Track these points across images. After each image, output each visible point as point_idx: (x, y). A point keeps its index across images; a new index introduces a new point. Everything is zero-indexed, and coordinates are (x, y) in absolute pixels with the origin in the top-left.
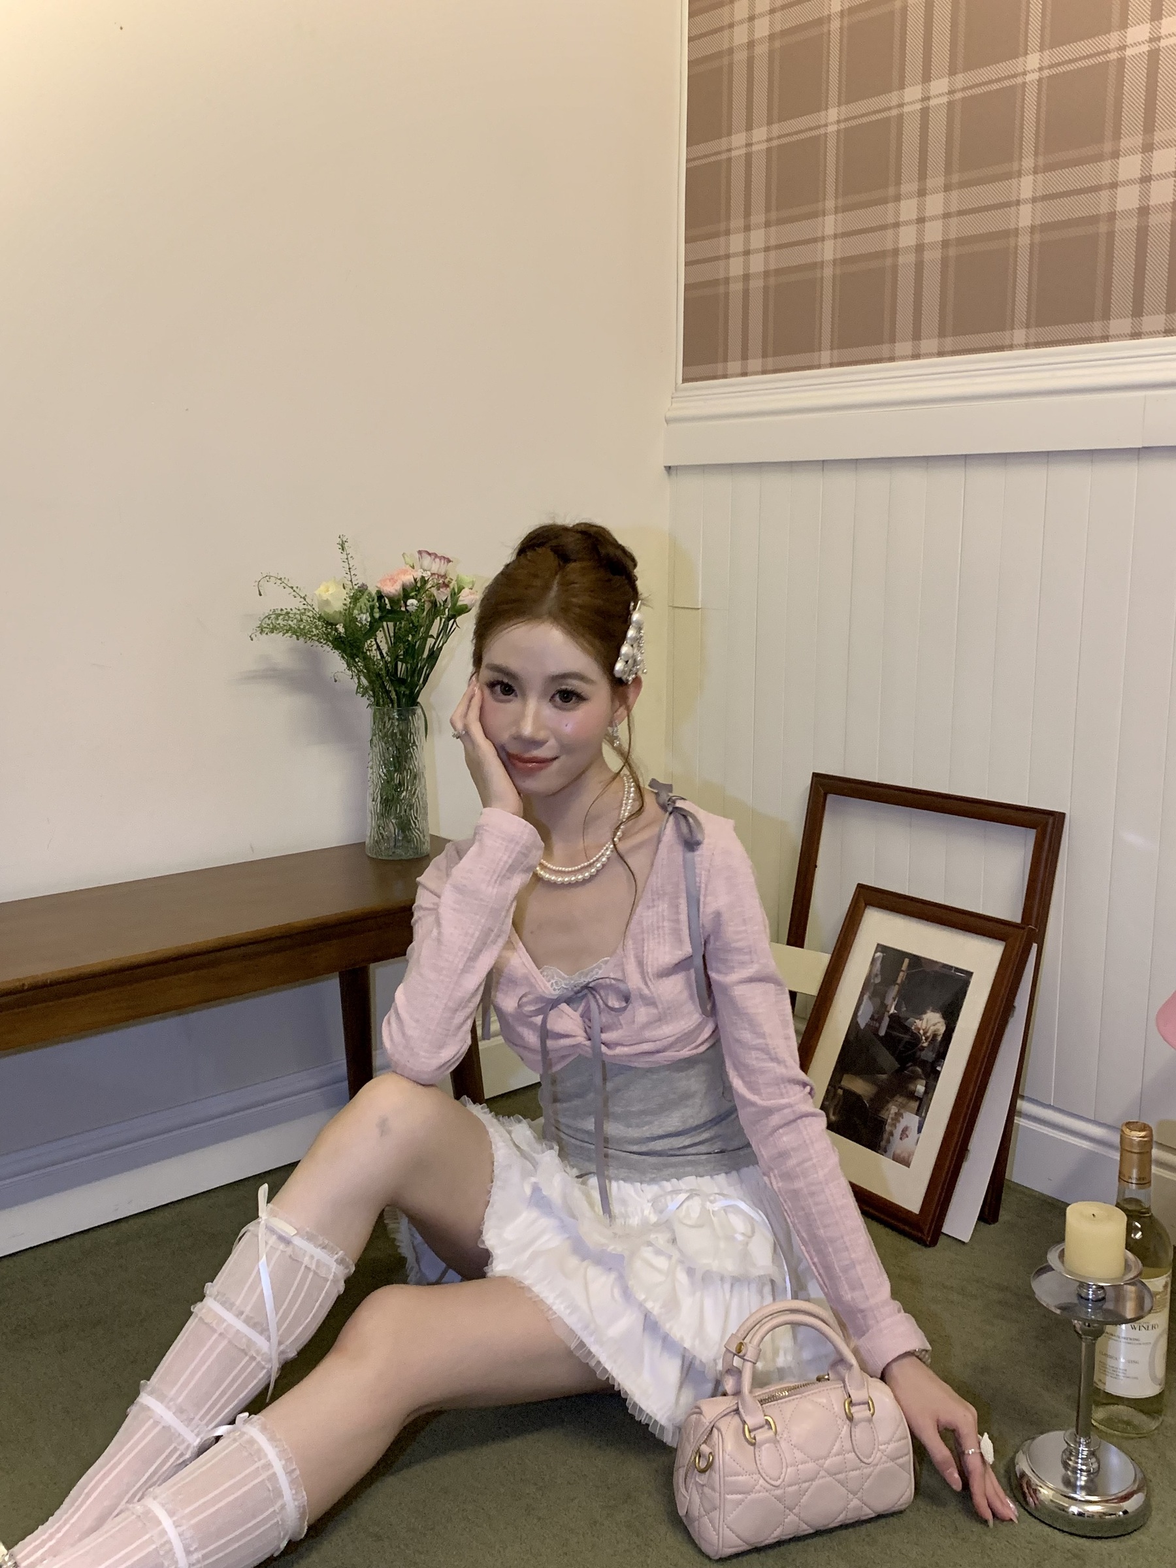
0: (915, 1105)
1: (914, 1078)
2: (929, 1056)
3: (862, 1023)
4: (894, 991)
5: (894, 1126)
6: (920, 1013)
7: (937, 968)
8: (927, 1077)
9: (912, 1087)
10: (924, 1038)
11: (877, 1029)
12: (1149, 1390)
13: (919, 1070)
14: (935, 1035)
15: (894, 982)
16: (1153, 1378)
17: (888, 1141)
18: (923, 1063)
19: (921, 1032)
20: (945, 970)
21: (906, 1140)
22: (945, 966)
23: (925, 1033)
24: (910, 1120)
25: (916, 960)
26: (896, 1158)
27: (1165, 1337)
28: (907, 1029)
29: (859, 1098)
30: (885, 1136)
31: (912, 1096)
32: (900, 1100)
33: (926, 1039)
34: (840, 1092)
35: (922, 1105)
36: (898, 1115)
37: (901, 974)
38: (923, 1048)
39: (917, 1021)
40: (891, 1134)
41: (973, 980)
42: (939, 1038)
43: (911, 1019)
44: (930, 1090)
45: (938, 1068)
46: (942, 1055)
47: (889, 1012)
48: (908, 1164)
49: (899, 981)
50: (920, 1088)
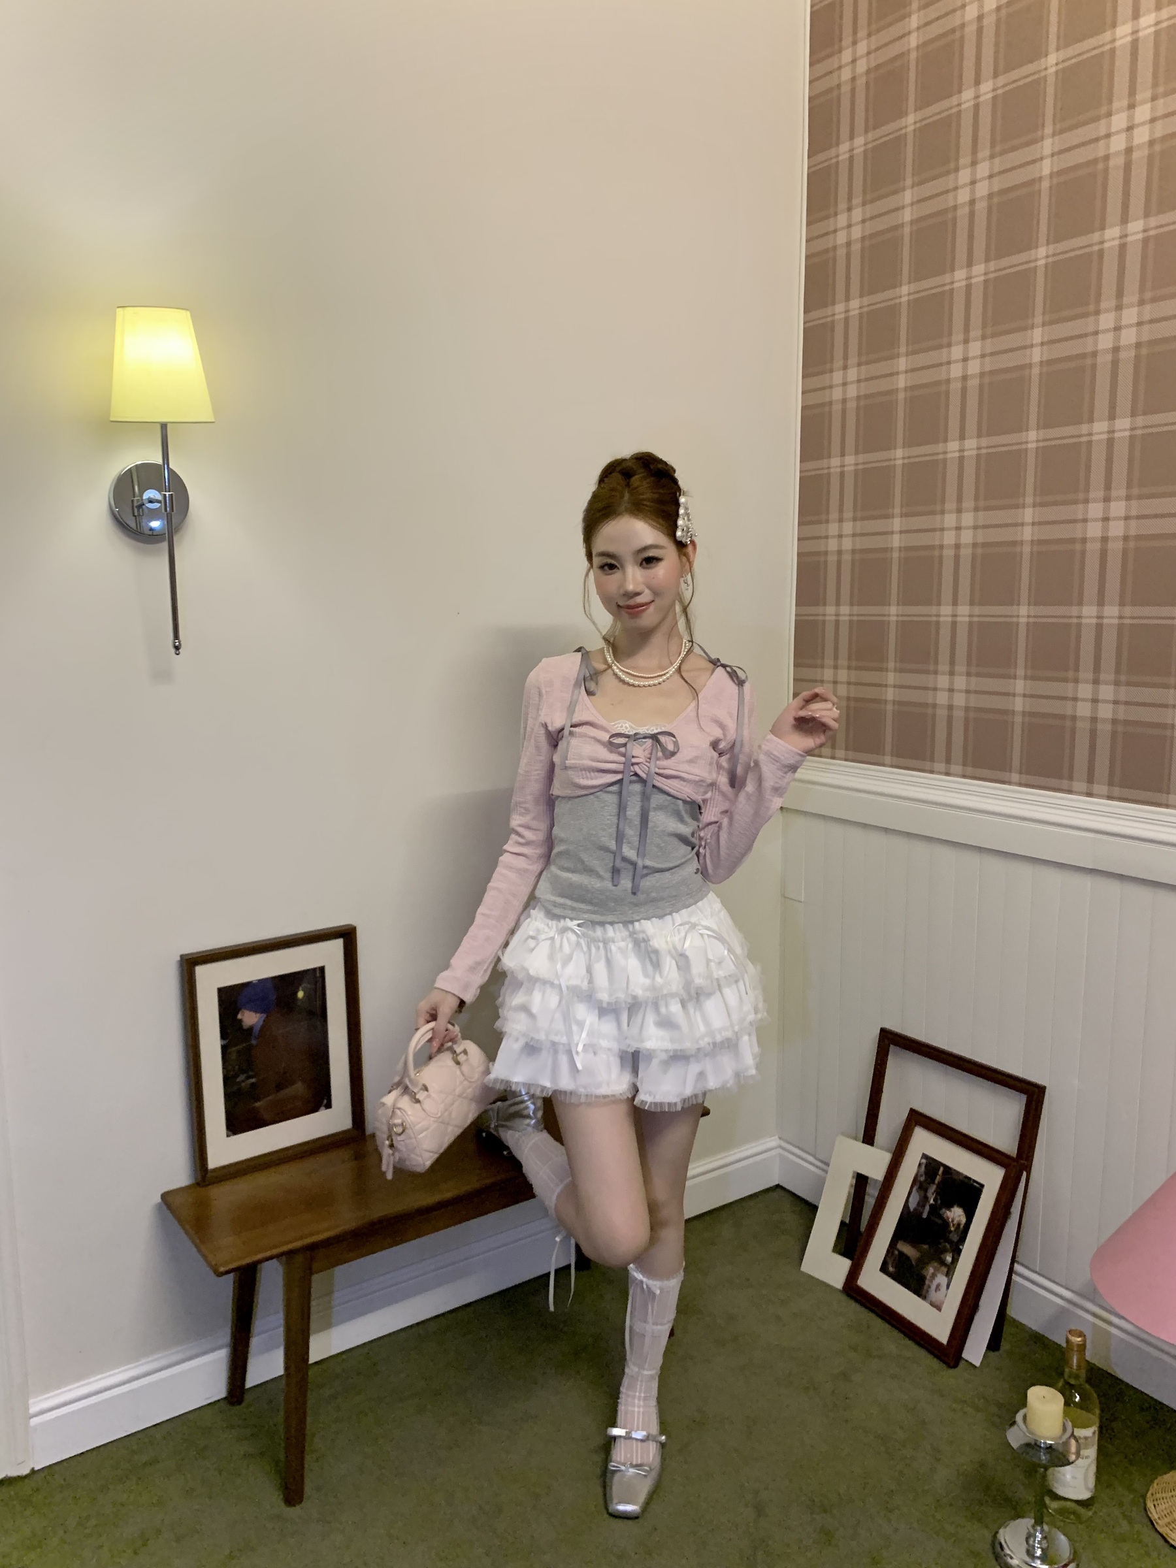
0: (945, 1269)
1: (945, 1251)
2: (955, 1238)
3: (912, 1205)
4: (933, 1188)
5: (931, 1281)
6: (949, 1207)
7: (961, 1178)
8: (953, 1251)
9: (942, 1256)
10: (952, 1225)
11: (922, 1213)
12: (1085, 1495)
13: (948, 1246)
14: (959, 1225)
15: (934, 1183)
16: (1087, 1488)
17: (927, 1291)
18: (950, 1242)
19: (950, 1220)
20: (966, 1180)
21: (938, 1292)
22: (967, 1177)
23: (953, 1221)
24: (941, 1279)
25: (948, 1170)
26: (932, 1304)
27: (1095, 1462)
28: (941, 1217)
29: (908, 1258)
30: (925, 1287)
31: (943, 1263)
32: (936, 1264)
33: (953, 1225)
34: (896, 1252)
35: (950, 1271)
36: (934, 1276)
37: (938, 1176)
38: (951, 1232)
39: (948, 1212)
40: (929, 1287)
41: (984, 1190)
42: (962, 1226)
43: (944, 1210)
44: (955, 1260)
45: (961, 1247)
46: (963, 1239)
47: (929, 1202)
48: (939, 1308)
49: (936, 1182)
50: (949, 1259)
